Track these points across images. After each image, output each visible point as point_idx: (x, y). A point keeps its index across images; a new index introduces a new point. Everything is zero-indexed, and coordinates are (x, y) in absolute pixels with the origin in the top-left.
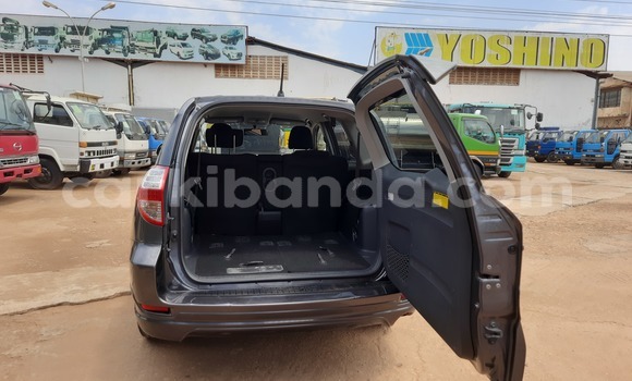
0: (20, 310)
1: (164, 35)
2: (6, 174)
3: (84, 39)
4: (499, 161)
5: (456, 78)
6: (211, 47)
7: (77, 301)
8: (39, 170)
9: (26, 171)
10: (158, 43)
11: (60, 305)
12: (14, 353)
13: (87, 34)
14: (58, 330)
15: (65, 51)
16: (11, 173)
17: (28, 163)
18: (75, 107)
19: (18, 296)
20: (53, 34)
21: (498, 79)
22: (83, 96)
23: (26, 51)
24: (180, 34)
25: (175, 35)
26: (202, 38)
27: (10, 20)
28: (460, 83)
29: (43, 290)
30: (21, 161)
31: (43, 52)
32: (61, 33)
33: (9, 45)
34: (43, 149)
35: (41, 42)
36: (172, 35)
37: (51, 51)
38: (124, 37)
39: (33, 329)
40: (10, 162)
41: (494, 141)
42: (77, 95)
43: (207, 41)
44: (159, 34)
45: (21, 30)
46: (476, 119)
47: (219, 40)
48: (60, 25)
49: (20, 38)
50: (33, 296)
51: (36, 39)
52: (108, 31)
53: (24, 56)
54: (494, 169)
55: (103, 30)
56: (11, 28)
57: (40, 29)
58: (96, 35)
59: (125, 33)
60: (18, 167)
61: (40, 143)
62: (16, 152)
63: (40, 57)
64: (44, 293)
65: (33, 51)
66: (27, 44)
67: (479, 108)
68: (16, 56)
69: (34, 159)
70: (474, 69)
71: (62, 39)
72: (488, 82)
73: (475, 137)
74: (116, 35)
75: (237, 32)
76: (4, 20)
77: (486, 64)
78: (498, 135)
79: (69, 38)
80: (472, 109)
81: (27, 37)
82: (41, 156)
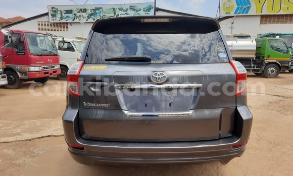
0: (30, 138)
1: (118, 10)
2: (45, 73)
3: (84, 14)
4: (290, 63)
5: (264, 21)
6: (138, 14)
7: (58, 135)
8: (60, 72)
9: (54, 72)
10: (115, 14)
11: (49, 136)
12: (18, 162)
13: (85, 12)
14: (43, 150)
15: (76, 20)
16: (47, 73)
17: (55, 68)
18: (75, 43)
19: (31, 131)
20: (72, 13)
21: (288, 20)
22: (81, 38)
23: (62, 21)
24: (124, 9)
25: (123, 9)
26: (134, 10)
27: (55, 8)
28: (266, 24)
29: (44, 128)
30: (52, 67)
31: (68, 21)
32: (75, 12)
33: (54, 19)
34: (62, 62)
35: (67, 17)
36: (121, 9)
37: (71, 21)
38: (100, 12)
39: (32, 149)
40: (47, 68)
41: (288, 52)
42: (78, 38)
43: (137, 11)
44: (115, 10)
45: (59, 12)
46: (277, 41)
47: (142, 10)
48: (74, 9)
49: (59, 16)
50: (38, 131)
51: (65, 15)
52: (94, 10)
53: (60, 23)
54: (287, 67)
55: (92, 10)
56: (55, 11)
57: (66, 11)
58: (89, 12)
59: (101, 10)
60: (50, 70)
61: (60, 59)
62: (49, 63)
63: (67, 23)
64: (43, 130)
65: (64, 21)
66: (61, 18)
67: (278, 35)
68: (57, 23)
69: (58, 67)
70: (274, 16)
71: (75, 15)
72: (282, 22)
73: (276, 50)
74: (97, 11)
75: (150, 6)
76: (52, 8)
77: (282, 13)
78: (290, 49)
79: (78, 14)
80: (274, 35)
81: (61, 15)
82: (61, 65)
